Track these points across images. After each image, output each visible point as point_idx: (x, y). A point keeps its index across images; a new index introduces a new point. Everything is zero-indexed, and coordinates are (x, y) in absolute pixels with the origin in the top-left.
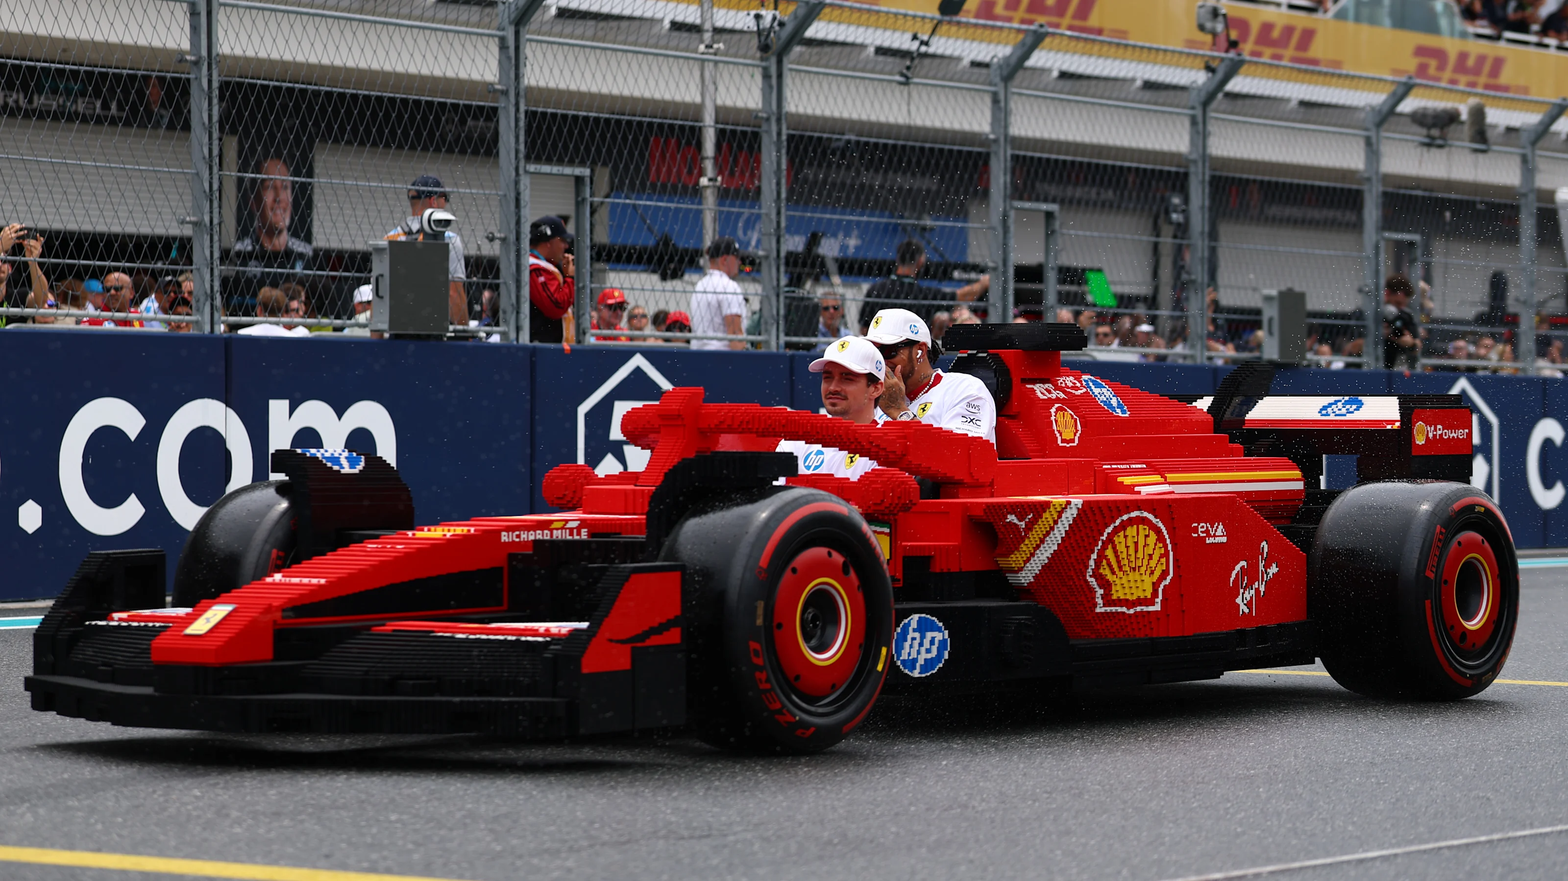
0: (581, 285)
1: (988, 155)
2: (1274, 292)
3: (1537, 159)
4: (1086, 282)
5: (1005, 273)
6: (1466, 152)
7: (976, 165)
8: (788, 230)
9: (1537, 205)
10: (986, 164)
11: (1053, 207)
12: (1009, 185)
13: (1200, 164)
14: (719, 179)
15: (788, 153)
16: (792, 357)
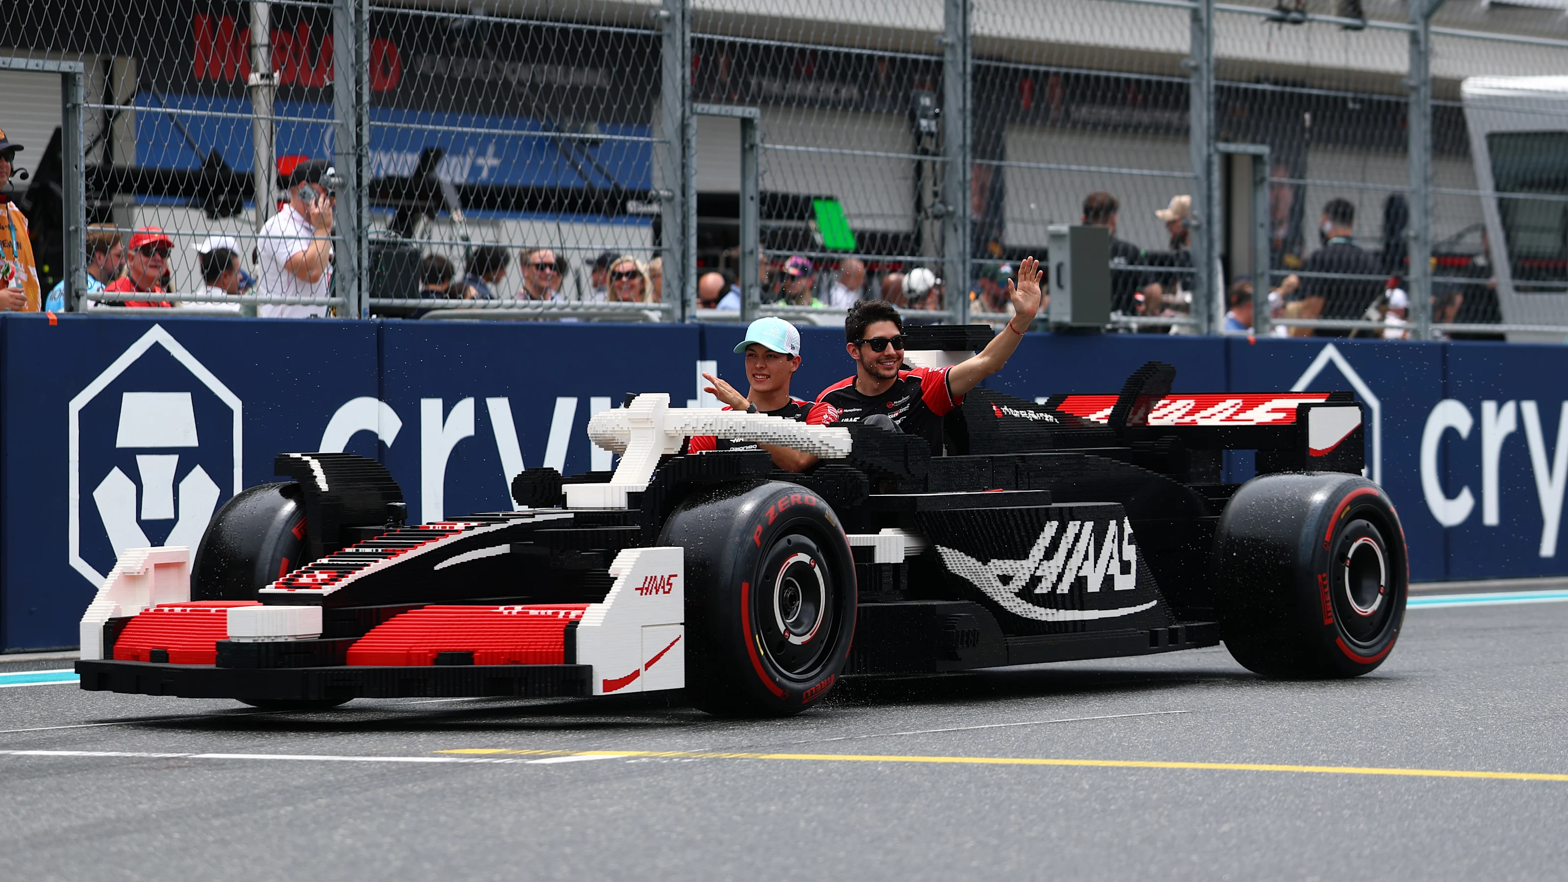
0: (72, 228)
1: (659, 39)
2: (1064, 229)
3: (1433, 37)
4: (813, 215)
5: (684, 204)
6: (1333, 28)
7: (641, 53)
8: (373, 145)
9: (1431, 102)
10: (656, 54)
11: (752, 112)
12: (688, 82)
13: (960, 50)
14: (276, 75)
15: (371, 38)
16: (380, 328)
